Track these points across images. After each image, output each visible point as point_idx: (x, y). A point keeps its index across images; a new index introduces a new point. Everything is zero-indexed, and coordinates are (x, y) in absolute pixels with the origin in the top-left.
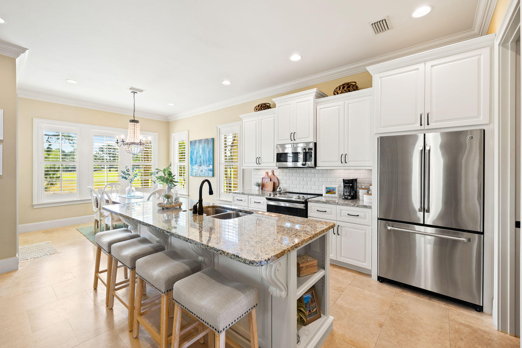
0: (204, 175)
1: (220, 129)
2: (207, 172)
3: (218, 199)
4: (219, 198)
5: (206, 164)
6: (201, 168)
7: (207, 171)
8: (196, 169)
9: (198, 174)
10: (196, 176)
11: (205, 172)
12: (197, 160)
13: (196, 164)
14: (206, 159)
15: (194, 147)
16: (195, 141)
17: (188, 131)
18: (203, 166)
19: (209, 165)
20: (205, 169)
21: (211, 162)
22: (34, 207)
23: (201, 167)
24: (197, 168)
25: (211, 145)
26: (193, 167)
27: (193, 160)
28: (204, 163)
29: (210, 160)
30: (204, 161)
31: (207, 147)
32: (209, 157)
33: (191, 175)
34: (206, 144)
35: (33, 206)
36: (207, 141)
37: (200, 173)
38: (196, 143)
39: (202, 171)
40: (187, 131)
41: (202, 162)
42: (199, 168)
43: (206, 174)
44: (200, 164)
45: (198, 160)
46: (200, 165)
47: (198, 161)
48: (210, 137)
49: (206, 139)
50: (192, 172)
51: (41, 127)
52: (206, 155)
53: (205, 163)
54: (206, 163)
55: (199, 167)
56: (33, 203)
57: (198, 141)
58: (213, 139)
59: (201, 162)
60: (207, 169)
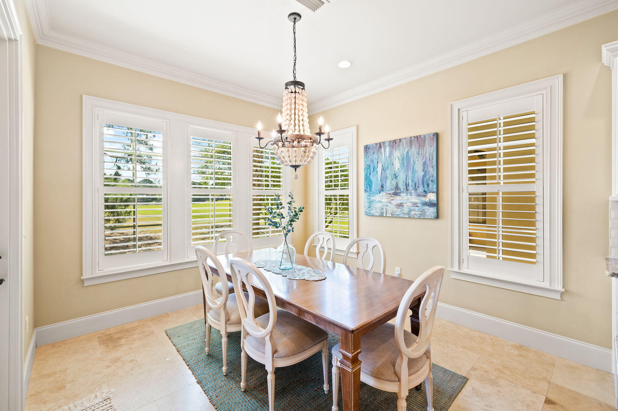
0: (408, 214)
1: (461, 111)
2: (417, 208)
3: (456, 269)
4: (459, 269)
5: (413, 192)
6: (398, 200)
7: (417, 206)
8: (381, 202)
9: (389, 212)
10: (381, 215)
11: (412, 208)
12: (384, 183)
13: (383, 190)
14: (413, 181)
15: (375, 156)
16: (378, 145)
17: (358, 127)
18: (405, 194)
19: (424, 194)
20: (411, 202)
21: (433, 187)
22: (86, 284)
23: (398, 198)
24: (384, 200)
25: (430, 149)
26: (373, 198)
27: (372, 183)
28: (407, 190)
29: (427, 181)
30: (407, 185)
31: (418, 154)
32: (424, 176)
33: (368, 214)
34: (413, 148)
35: (83, 281)
36: (419, 140)
37: (395, 209)
38: (383, 149)
39: (400, 205)
40: (354, 129)
41: (402, 186)
42: (393, 200)
43: (413, 213)
44: (393, 192)
45: (388, 182)
46: (396, 194)
47: (389, 184)
48: (426, 130)
49: (413, 138)
50: (369, 207)
51: (98, 115)
52: (414, 172)
53: (410, 188)
54: (416, 189)
55: (392, 198)
56: (82, 275)
57: (387, 144)
58: (437, 135)
59: (397, 187)
60: (417, 201)
